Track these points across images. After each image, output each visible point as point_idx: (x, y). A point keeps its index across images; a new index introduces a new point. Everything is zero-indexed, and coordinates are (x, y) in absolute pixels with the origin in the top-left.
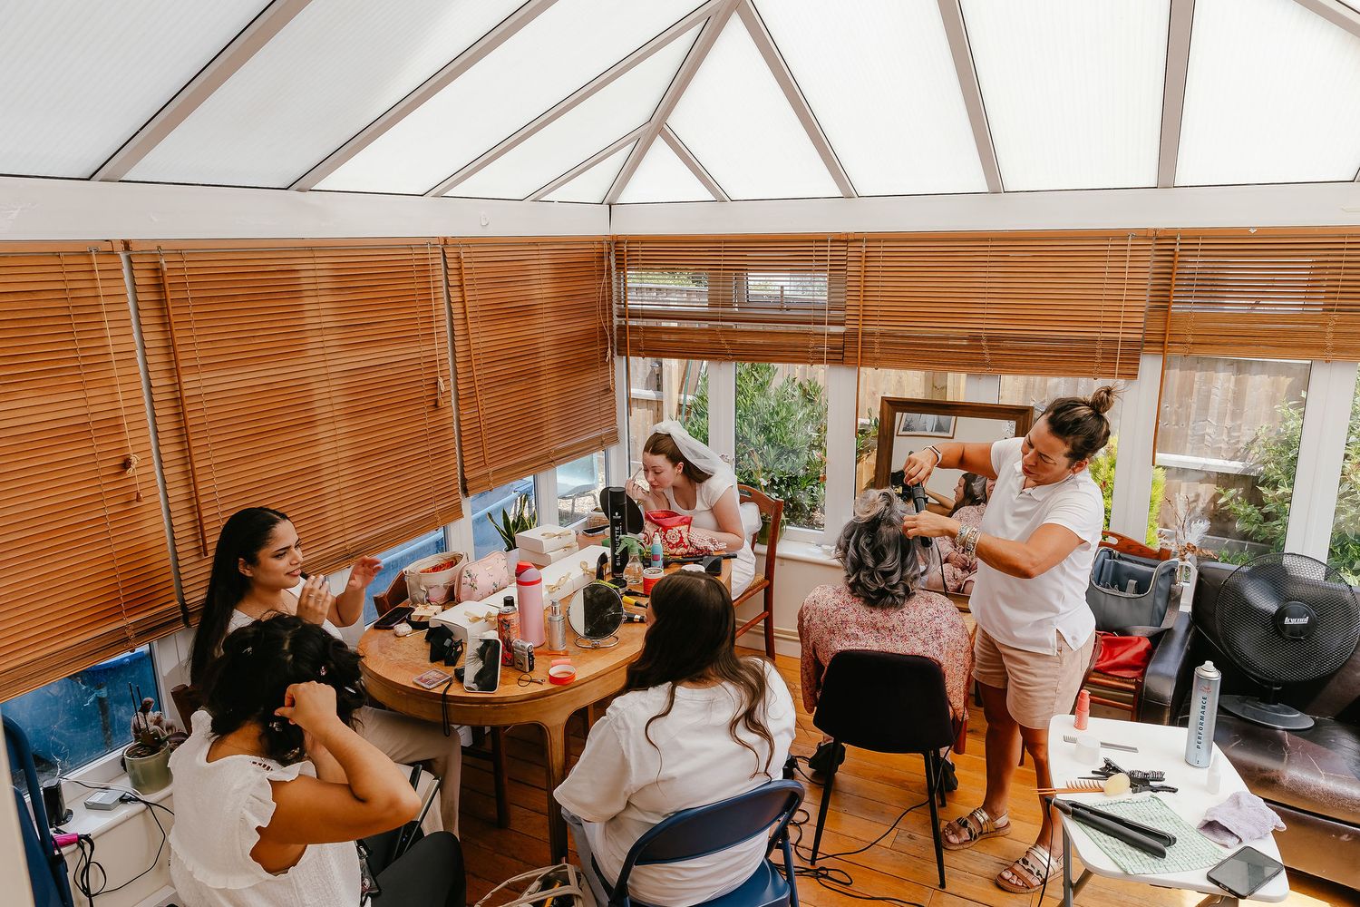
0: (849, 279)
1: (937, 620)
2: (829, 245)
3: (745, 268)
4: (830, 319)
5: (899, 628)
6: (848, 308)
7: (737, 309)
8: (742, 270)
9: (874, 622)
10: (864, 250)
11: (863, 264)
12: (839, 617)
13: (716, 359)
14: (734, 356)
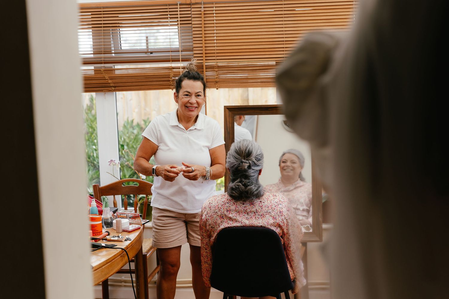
0: (194, 29)
1: (280, 206)
2: (179, 7)
3: (118, 25)
4: (183, 57)
5: (259, 211)
6: (195, 49)
7: (113, 55)
8: (116, 26)
9: (245, 209)
10: (203, 9)
11: (203, 19)
12: (225, 208)
13: (102, 91)
14: (115, 87)
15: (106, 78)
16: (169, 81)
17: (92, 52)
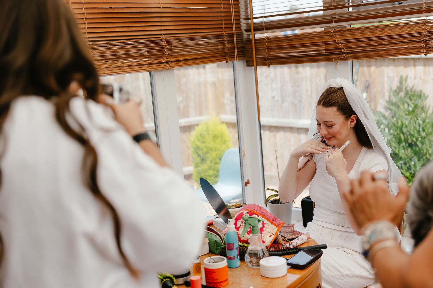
13: (331, 60)
14: (347, 53)
15: (337, 42)
16: (421, 41)
17: (322, 8)
